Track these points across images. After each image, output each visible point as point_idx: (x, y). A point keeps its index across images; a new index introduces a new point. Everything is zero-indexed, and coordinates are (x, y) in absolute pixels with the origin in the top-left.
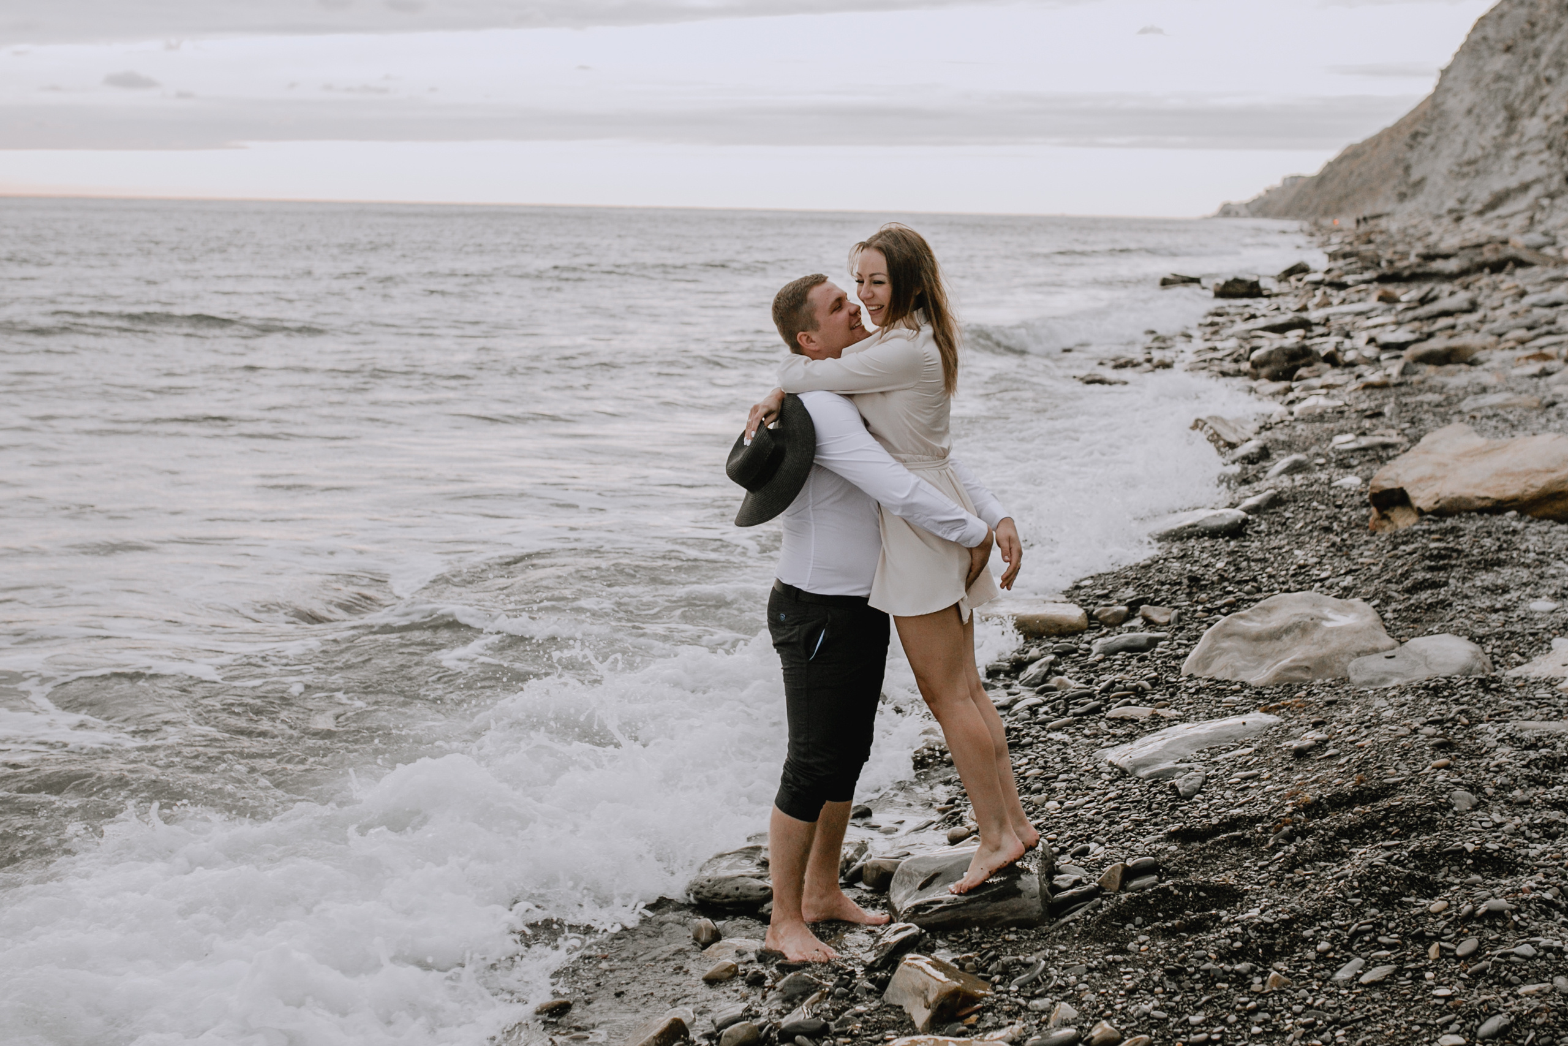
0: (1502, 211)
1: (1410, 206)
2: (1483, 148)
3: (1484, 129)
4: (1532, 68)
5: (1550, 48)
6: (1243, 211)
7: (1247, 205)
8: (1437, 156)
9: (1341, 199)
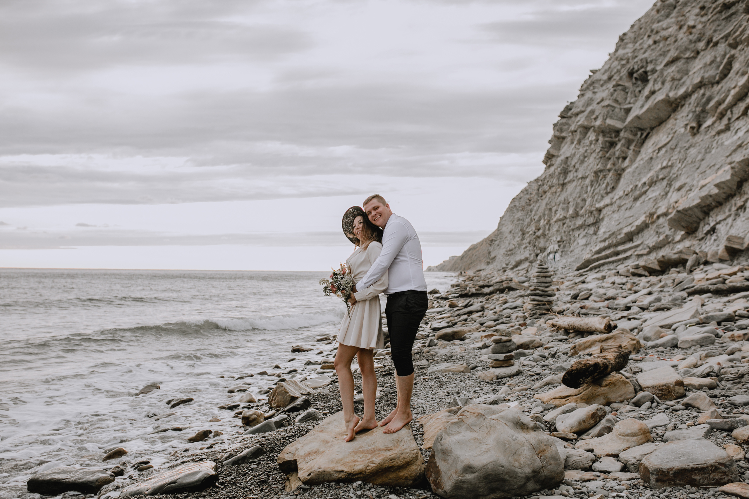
0: (519, 268)
1: (491, 266)
2: (514, 245)
3: (514, 237)
4: (530, 215)
5: (535, 208)
6: (435, 269)
7: (437, 267)
8: (499, 248)
9: (469, 264)
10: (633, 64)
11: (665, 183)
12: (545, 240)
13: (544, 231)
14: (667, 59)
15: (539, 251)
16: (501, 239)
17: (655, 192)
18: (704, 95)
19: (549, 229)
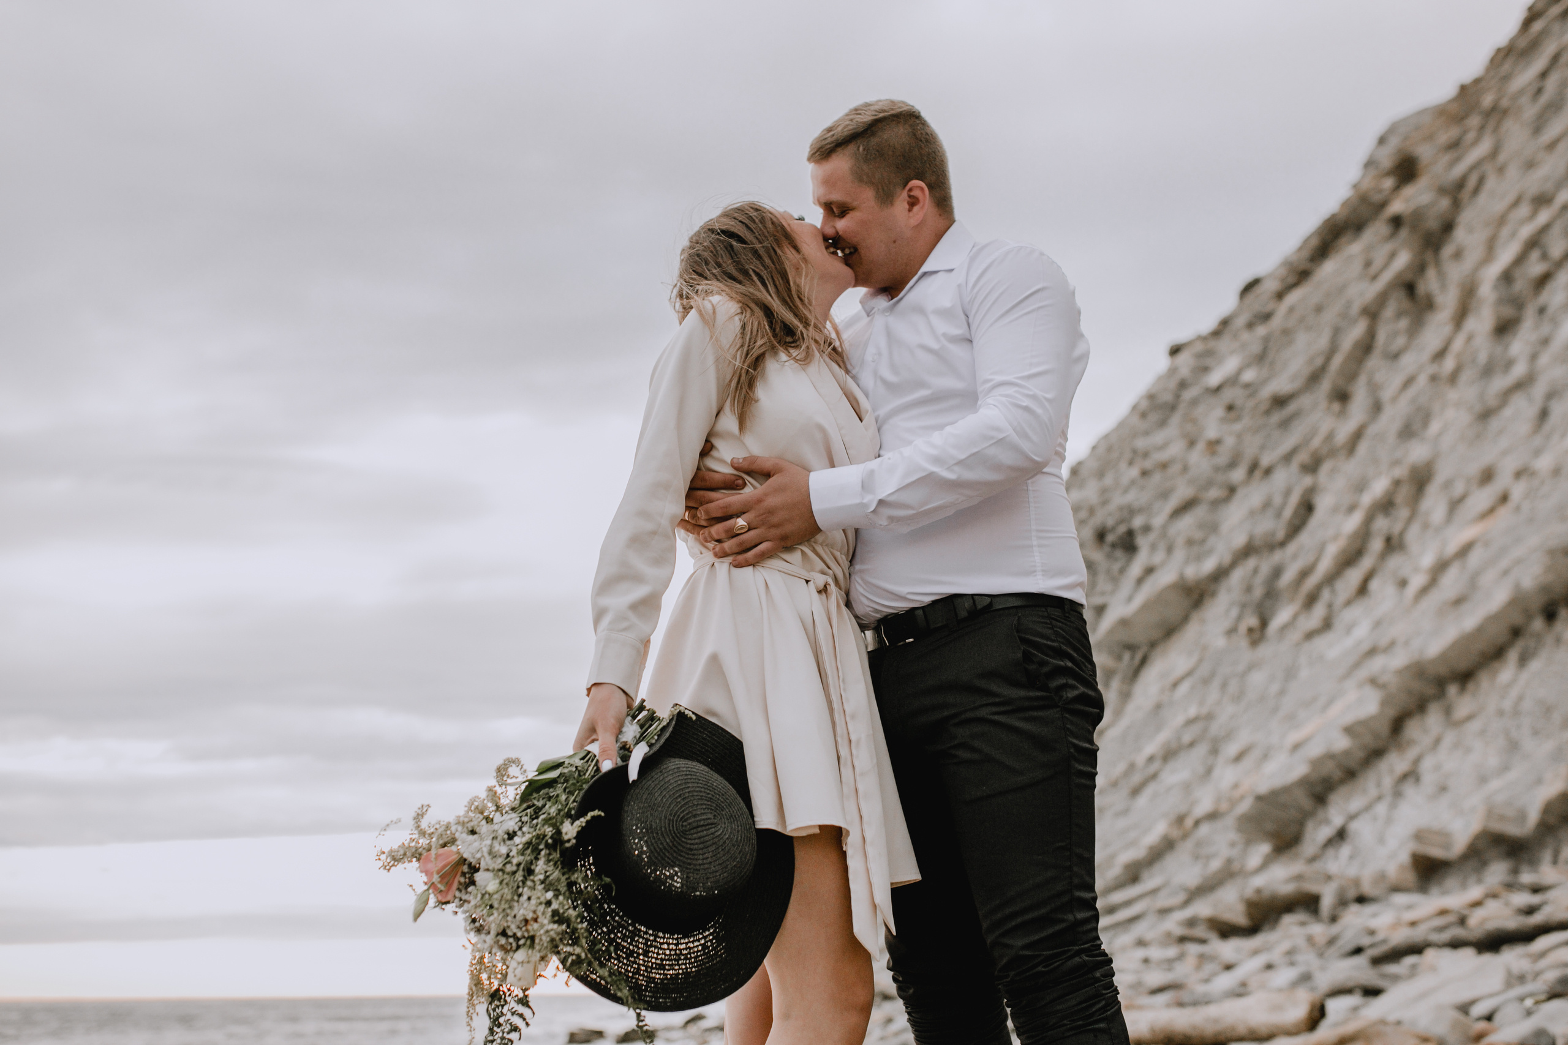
10: (1105, 516)
11: (1201, 750)
14: (1174, 502)
17: (1176, 774)
18: (1256, 571)
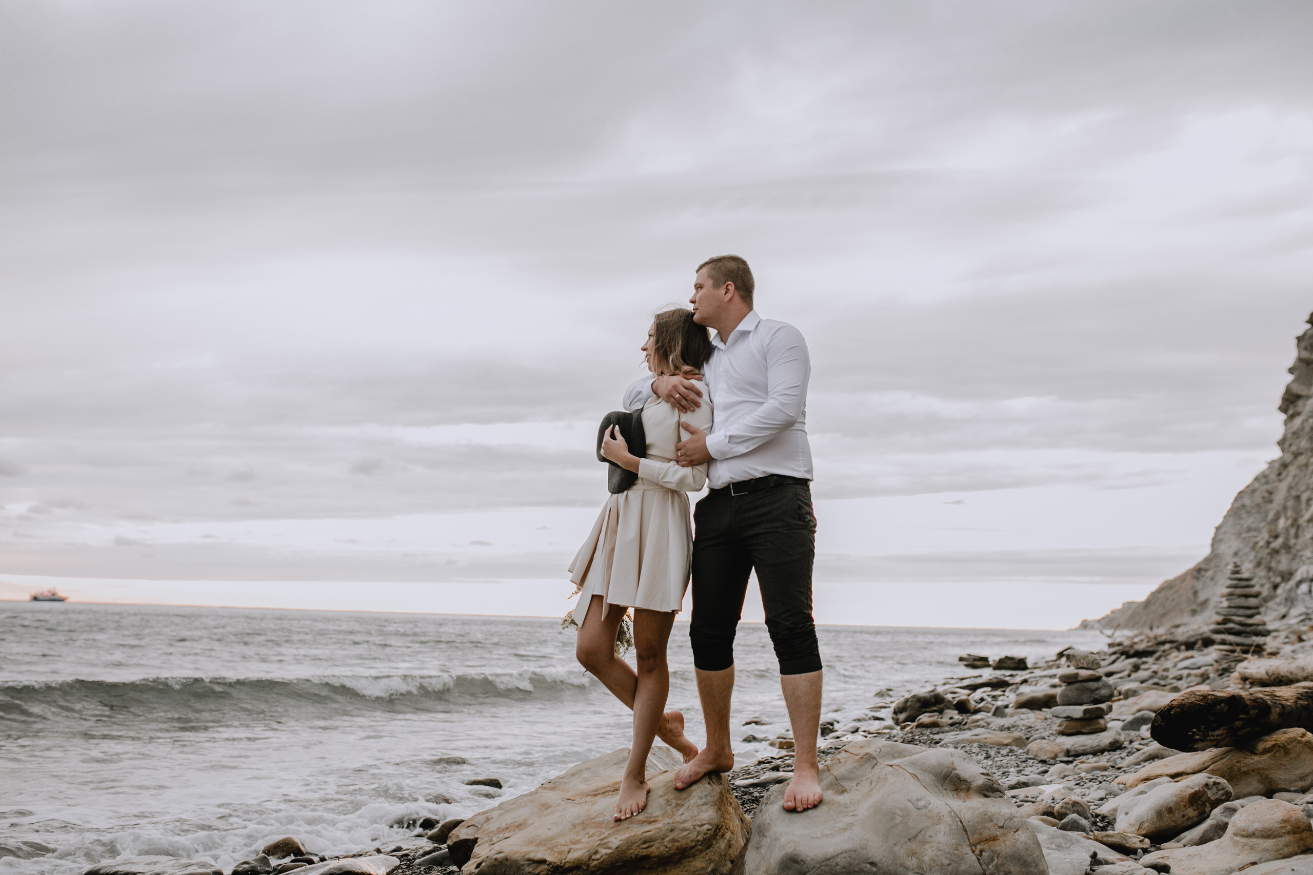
1: (1199, 618)
7: (1097, 622)
12: (1290, 556)
13: (1287, 539)
15: (1278, 580)
16: (1217, 567)
19: (1297, 536)
